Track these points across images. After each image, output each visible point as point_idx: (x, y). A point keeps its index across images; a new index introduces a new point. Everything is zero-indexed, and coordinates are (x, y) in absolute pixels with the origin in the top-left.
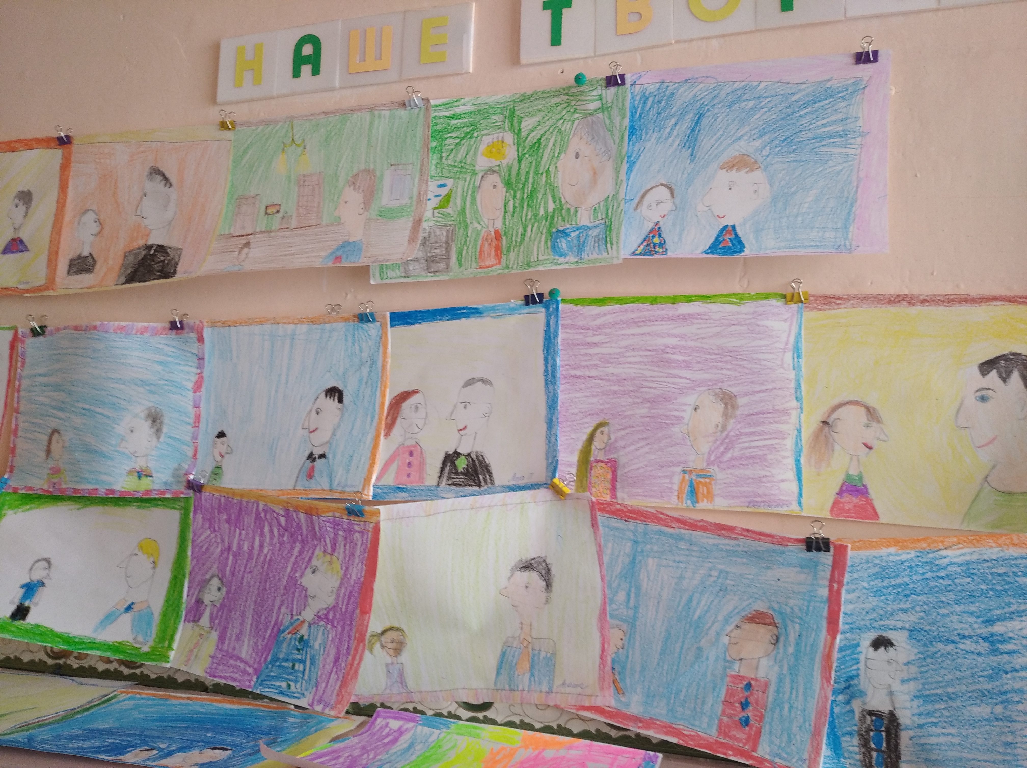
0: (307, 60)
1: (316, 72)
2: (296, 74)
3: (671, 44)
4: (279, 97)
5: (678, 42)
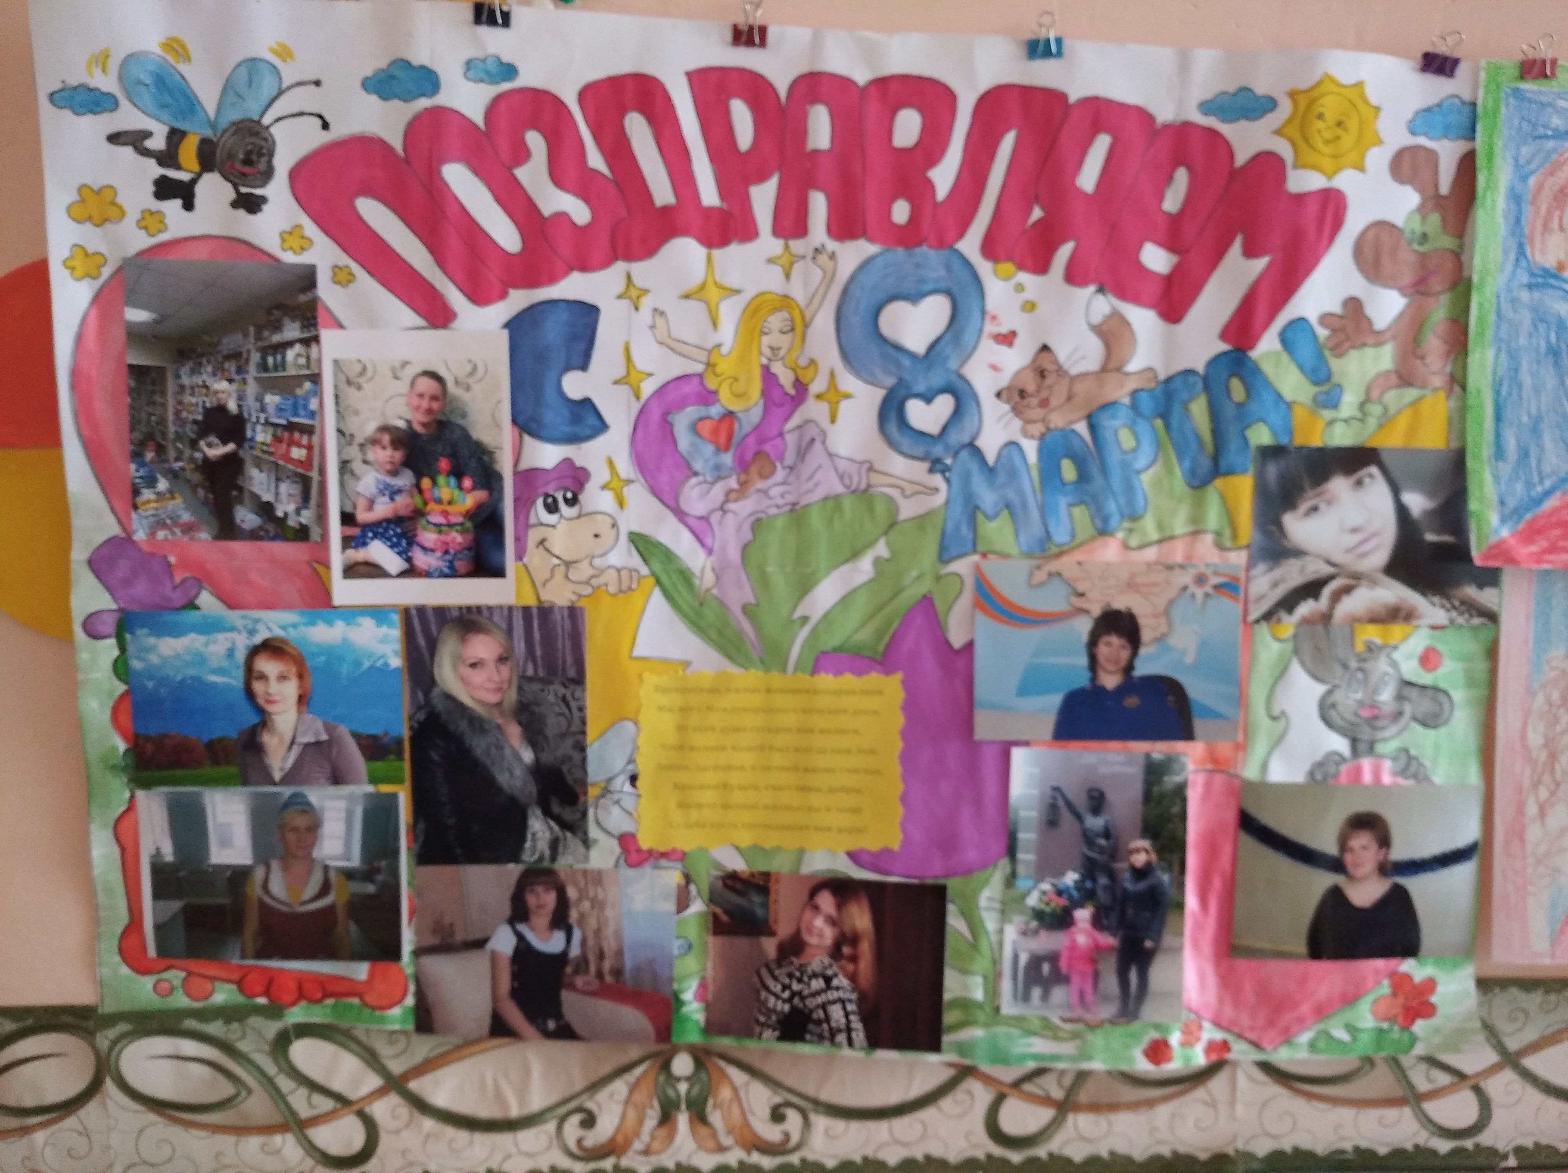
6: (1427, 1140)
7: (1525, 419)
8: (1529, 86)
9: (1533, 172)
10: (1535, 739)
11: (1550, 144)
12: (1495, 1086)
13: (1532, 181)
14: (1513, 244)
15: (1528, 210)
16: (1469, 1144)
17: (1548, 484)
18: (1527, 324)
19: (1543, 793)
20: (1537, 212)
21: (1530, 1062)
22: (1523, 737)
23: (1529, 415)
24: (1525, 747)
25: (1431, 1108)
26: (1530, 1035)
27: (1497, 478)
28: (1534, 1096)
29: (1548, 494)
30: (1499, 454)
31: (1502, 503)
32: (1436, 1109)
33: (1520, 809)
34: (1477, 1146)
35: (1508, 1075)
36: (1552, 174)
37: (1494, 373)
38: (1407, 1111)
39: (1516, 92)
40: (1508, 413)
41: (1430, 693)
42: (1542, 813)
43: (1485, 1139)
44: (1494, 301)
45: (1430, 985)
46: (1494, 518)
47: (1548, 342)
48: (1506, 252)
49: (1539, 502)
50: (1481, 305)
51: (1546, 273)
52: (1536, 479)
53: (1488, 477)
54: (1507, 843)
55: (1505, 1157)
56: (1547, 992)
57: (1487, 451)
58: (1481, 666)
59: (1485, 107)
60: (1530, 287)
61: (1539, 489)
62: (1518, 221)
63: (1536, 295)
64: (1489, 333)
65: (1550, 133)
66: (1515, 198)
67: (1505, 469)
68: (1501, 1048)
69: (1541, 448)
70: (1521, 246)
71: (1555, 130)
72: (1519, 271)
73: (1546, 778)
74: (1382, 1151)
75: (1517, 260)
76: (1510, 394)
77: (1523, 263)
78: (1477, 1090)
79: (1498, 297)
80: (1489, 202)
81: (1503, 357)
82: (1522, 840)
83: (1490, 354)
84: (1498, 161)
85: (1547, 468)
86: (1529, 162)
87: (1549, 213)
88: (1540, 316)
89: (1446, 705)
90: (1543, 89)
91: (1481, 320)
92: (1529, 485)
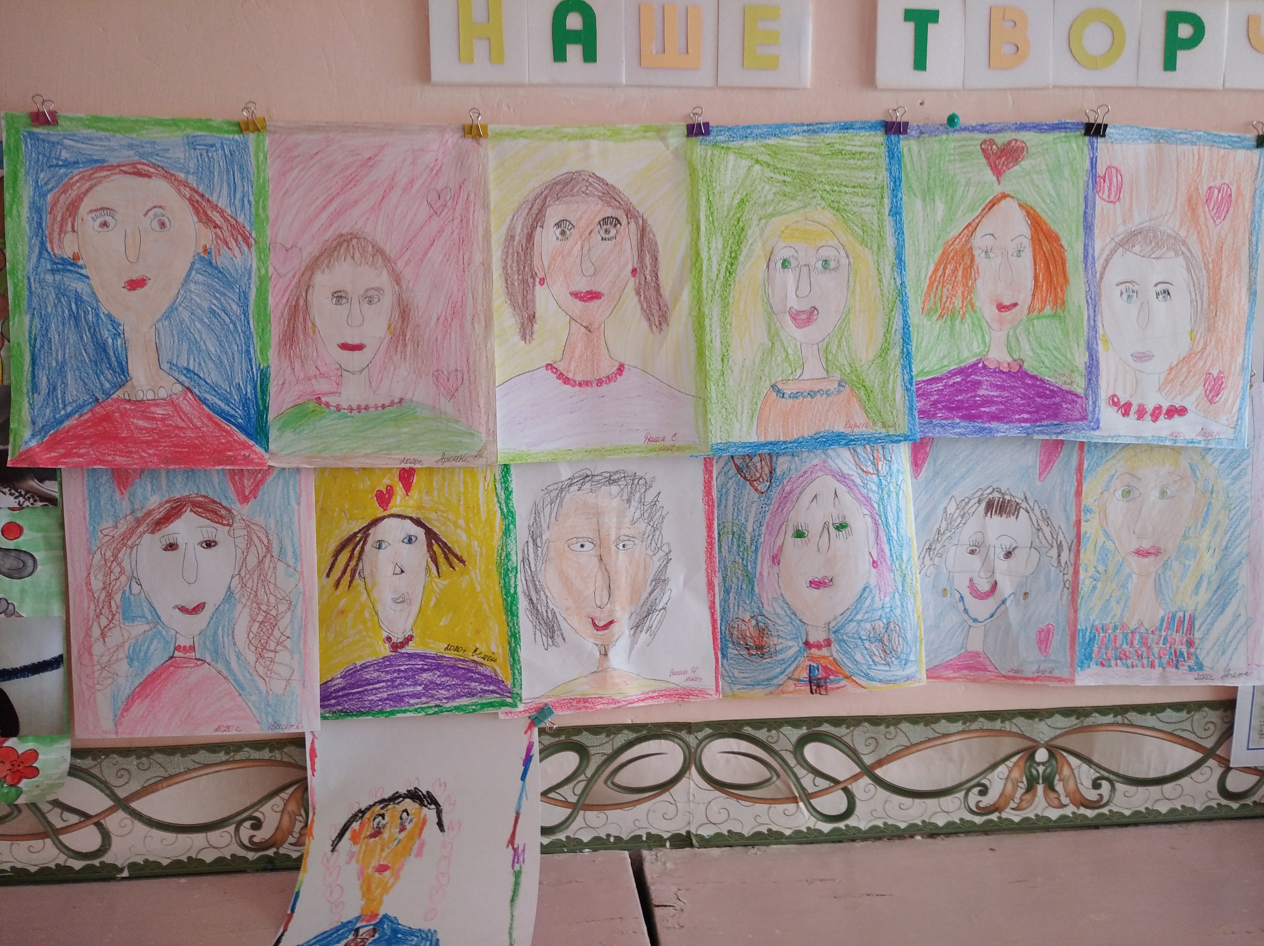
0: (575, 37)
1: (590, 56)
2: (559, 55)
3: (1048, 88)
4: (531, 85)
5: (1054, 87)
6: (66, 861)
7: (54, 364)
8: (40, 130)
9: (50, 191)
10: (97, 584)
11: (63, 170)
12: (111, 822)
13: (50, 197)
14: (36, 242)
15: (47, 219)
16: (96, 862)
17: (69, 409)
18: (52, 297)
19: (104, 622)
20: (54, 219)
21: (136, 805)
22: (88, 583)
23: (57, 362)
24: (90, 590)
25: (66, 839)
26: (135, 786)
27: (32, 406)
28: (141, 828)
29: (68, 416)
30: (35, 388)
31: (34, 423)
32: (71, 840)
33: (88, 634)
34: (102, 863)
35: (121, 814)
36: (64, 192)
37: (30, 332)
38: (48, 841)
39: (31, 134)
40: (41, 361)
41: (13, 554)
42: (103, 635)
43: (108, 858)
44: (26, 281)
45: (33, 755)
46: (27, 433)
47: (71, 309)
48: (31, 248)
49: (61, 422)
50: (16, 286)
51: (64, 261)
52: (61, 406)
53: (26, 405)
54: (80, 656)
55: (121, 870)
56: (139, 758)
57: (26, 387)
58: (55, 535)
59: (8, 145)
60: (53, 271)
61: (63, 413)
62: (40, 224)
63: (58, 277)
64: (24, 304)
65: (61, 163)
66: (36, 209)
67: (39, 399)
68: (112, 795)
69: (64, 383)
70: (42, 243)
71: (65, 160)
72: (42, 260)
73: (105, 611)
74: (33, 869)
75: (40, 253)
76: (42, 346)
77: (46, 255)
78: (98, 825)
79: (29, 279)
80: (15, 212)
81: (37, 320)
82: (91, 655)
83: (27, 319)
84: (21, 183)
85: (69, 399)
86: (46, 184)
87: (63, 219)
88: (61, 292)
89: (30, 563)
90: (51, 132)
91: (17, 296)
92: (55, 409)
